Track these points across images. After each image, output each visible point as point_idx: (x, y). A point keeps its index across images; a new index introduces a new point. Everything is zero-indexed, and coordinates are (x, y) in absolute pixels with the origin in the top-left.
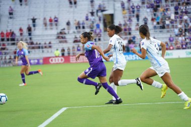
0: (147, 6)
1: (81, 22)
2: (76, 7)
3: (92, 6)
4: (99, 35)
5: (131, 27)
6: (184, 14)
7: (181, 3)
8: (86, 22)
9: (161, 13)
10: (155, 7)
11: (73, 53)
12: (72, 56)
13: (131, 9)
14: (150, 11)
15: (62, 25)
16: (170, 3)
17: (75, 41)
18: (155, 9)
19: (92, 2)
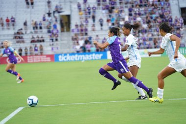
0: (102, 8)
1: (38, 23)
2: (33, 7)
3: (49, 6)
4: (56, 36)
5: (87, 28)
6: (137, 15)
7: (134, 5)
8: (43, 22)
9: (116, 15)
10: (110, 8)
11: (31, 53)
12: (30, 56)
13: (87, 11)
14: (106, 13)
15: (19, 25)
16: (124, 5)
17: (33, 41)
18: (110, 10)
19: (49, 2)
